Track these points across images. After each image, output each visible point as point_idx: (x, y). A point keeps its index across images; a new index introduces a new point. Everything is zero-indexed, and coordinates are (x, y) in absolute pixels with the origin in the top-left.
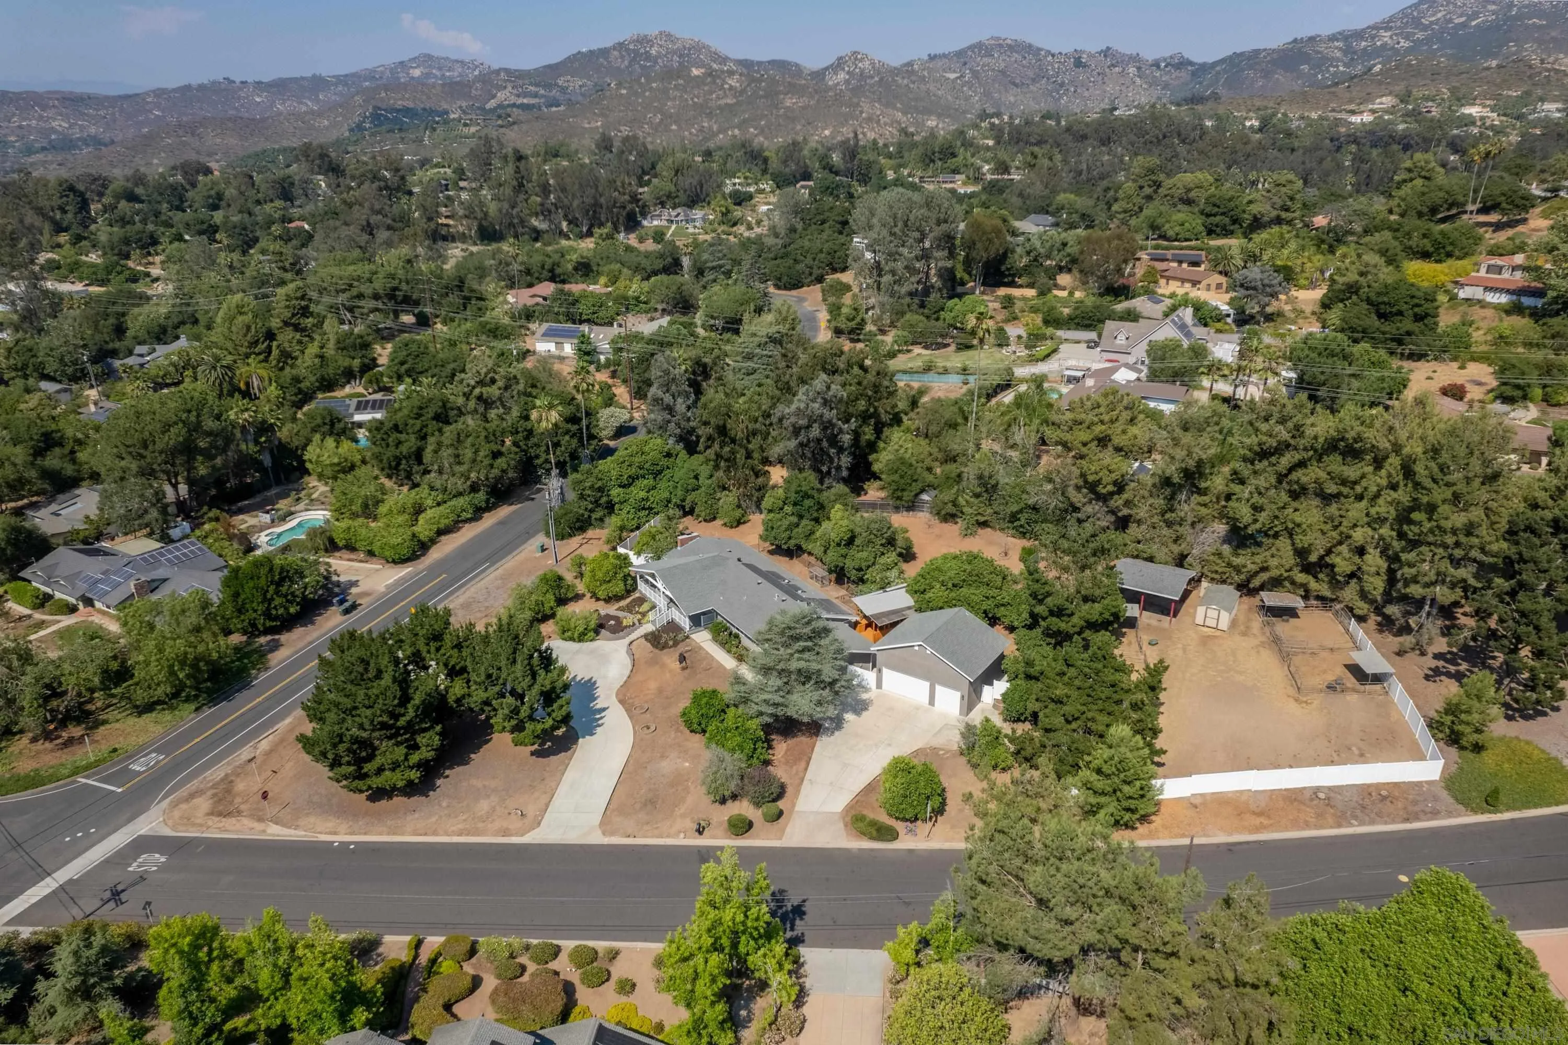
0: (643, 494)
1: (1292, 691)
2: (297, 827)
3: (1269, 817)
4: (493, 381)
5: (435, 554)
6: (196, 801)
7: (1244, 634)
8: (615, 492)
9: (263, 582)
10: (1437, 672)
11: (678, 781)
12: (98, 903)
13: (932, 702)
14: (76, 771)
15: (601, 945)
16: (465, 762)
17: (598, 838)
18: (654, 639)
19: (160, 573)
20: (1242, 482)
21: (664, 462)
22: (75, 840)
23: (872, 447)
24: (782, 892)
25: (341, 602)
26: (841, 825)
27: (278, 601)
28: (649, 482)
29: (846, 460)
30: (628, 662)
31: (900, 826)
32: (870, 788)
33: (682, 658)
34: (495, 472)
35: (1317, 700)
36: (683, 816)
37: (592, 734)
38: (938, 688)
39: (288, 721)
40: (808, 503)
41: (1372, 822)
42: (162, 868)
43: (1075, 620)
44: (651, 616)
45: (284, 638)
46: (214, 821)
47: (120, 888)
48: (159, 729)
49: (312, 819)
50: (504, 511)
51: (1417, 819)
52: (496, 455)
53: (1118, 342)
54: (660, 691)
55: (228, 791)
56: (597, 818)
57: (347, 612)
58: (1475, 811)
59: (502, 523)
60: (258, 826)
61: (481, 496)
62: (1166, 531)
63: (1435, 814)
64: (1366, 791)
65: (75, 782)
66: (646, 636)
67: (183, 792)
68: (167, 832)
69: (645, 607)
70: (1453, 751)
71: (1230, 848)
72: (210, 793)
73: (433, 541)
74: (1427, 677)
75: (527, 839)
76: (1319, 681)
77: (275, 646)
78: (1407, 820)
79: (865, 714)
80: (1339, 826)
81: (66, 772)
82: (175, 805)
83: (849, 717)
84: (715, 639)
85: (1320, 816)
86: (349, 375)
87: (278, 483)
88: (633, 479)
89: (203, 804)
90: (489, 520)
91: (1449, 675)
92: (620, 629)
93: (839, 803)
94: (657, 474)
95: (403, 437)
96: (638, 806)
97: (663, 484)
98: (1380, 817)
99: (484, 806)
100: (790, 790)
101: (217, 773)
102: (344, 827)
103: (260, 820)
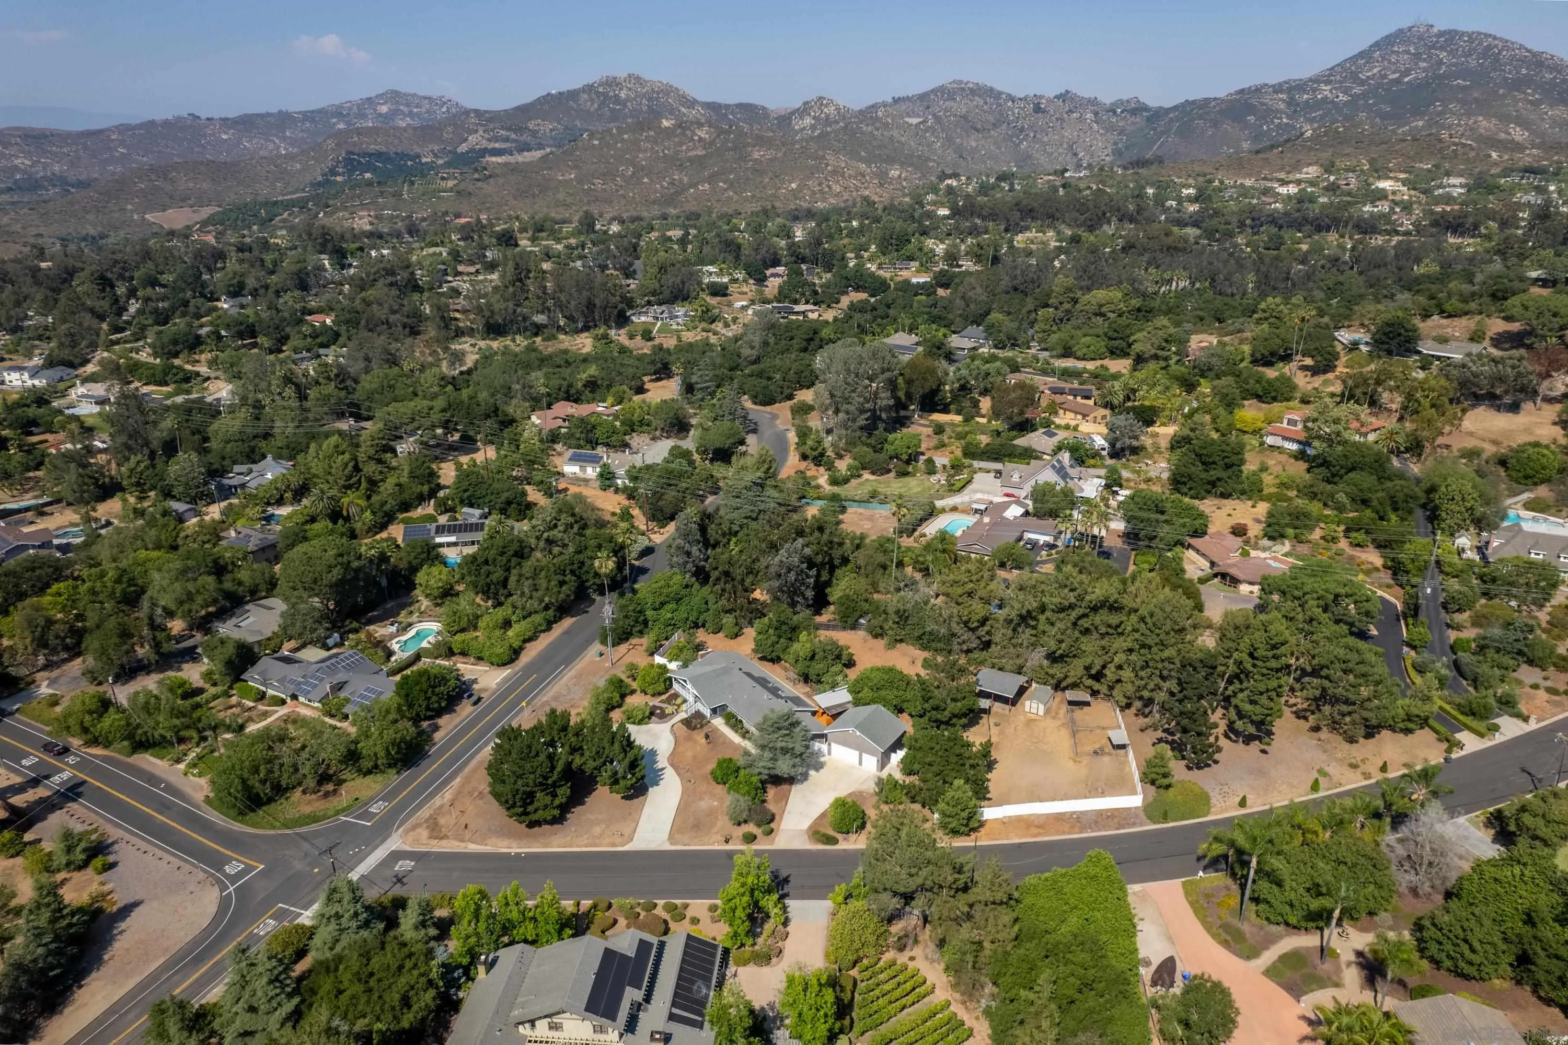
0: (669, 615)
1: (1072, 755)
2: (484, 844)
3: (1044, 829)
5: (525, 658)
6: (419, 830)
8: (650, 613)
10: (1161, 740)
11: (712, 813)
12: (390, 886)
13: (860, 763)
14: (338, 813)
15: (678, 902)
16: (583, 803)
17: (668, 847)
18: (687, 722)
19: (341, 677)
21: (683, 592)
22: (355, 852)
23: (828, 583)
24: (777, 870)
25: (470, 696)
26: (807, 836)
28: (672, 606)
29: (810, 594)
30: (671, 738)
31: (839, 837)
32: (823, 815)
33: (707, 737)
34: (562, 596)
35: (1086, 760)
36: (716, 833)
37: (656, 785)
38: (864, 755)
39: (459, 779)
40: (784, 628)
42: (416, 868)
44: (684, 707)
45: (439, 722)
46: (434, 842)
47: (398, 876)
48: (378, 785)
49: (497, 840)
50: (567, 622)
52: (562, 583)
53: (1014, 479)
54: (694, 758)
55: (436, 824)
56: (666, 836)
57: (474, 704)
58: (1155, 822)
59: (567, 632)
60: (462, 844)
61: (551, 613)
62: (1012, 650)
65: (339, 819)
66: (682, 721)
67: (408, 825)
68: (409, 848)
69: (679, 701)
72: (425, 825)
73: (521, 648)
74: (1153, 743)
75: (626, 848)
76: (1089, 748)
77: (435, 728)
79: (822, 770)
80: (1081, 832)
81: (330, 814)
82: (406, 832)
83: (813, 772)
84: (727, 723)
85: (1072, 827)
86: (420, 499)
88: (663, 604)
89: (423, 832)
90: (559, 629)
91: (1168, 742)
92: (663, 716)
93: (805, 824)
94: (678, 600)
95: (492, 568)
96: (689, 828)
97: (683, 608)
98: (1105, 826)
99: (597, 830)
100: (777, 817)
101: (424, 813)
102: (515, 844)
103: (462, 840)
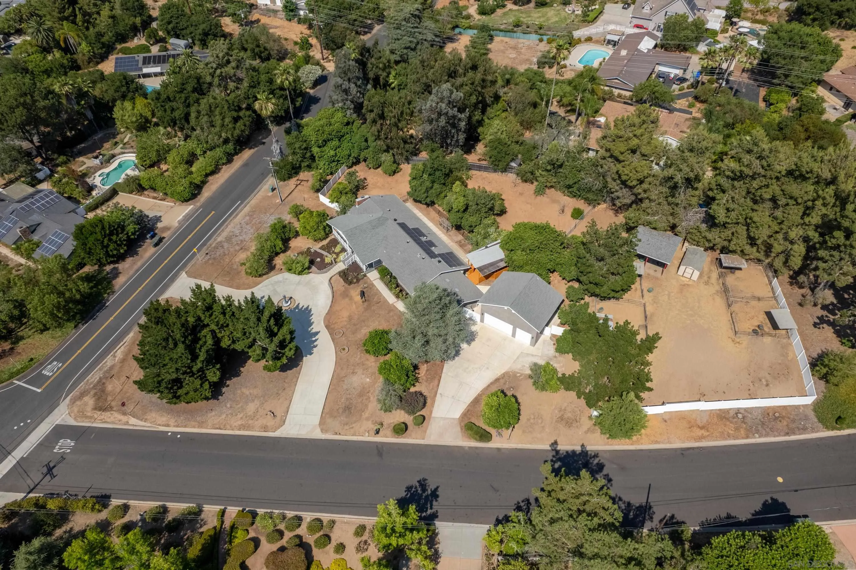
0: (332, 153)
1: (731, 334)
2: (146, 420)
3: (708, 431)
4: (228, 62)
5: (207, 193)
6: (86, 399)
7: (707, 283)
8: (315, 150)
9: (99, 237)
10: (822, 320)
11: (363, 393)
12: (41, 476)
13: (514, 335)
14: (12, 376)
15: (326, 517)
16: (237, 374)
17: (318, 434)
18: (344, 274)
19: (35, 218)
20: (724, 192)
21: (345, 130)
22: (20, 428)
23: (480, 123)
24: (425, 480)
25: (152, 237)
26: (459, 429)
27: (112, 247)
28: (335, 143)
29: (462, 137)
30: (329, 292)
31: (493, 431)
32: (476, 401)
33: (363, 294)
34: (237, 132)
35: (745, 340)
36: (367, 419)
37: (311, 354)
38: (518, 330)
39: (131, 335)
40: (438, 173)
41: (767, 435)
42: (74, 450)
43: (605, 288)
44: (342, 257)
45: (121, 266)
46: (97, 414)
47: (52, 465)
48: (54, 343)
49: (153, 415)
50: (247, 154)
51: (794, 434)
52: (236, 120)
53: (644, 11)
54: (350, 318)
55: (103, 391)
56: (316, 420)
57: (156, 245)
58: (828, 428)
59: (246, 165)
60: (124, 418)
61: (230, 147)
62: (666, 207)
63: (804, 430)
64: (766, 411)
65: (13, 384)
66: (339, 273)
67: (76, 392)
68: (72, 422)
69: (338, 249)
70: (822, 383)
71: (683, 452)
72: (92, 393)
73: (204, 182)
74: (815, 325)
75: (277, 434)
76: (748, 325)
77: (116, 274)
78: (787, 434)
79: (473, 344)
80: (747, 437)
81: (6, 376)
82: (73, 401)
83: (464, 346)
84: (382, 278)
85: (737, 429)
86: (135, 30)
87: (101, 128)
88: (325, 142)
89: (89, 401)
90: (239, 161)
91: (830, 323)
92: (323, 266)
93: (457, 413)
94: (340, 138)
95: (174, 104)
96: (341, 411)
97: (345, 144)
98: (772, 431)
99: (251, 407)
100: (429, 401)
101: (94, 376)
102: (172, 422)
103: (124, 414)
